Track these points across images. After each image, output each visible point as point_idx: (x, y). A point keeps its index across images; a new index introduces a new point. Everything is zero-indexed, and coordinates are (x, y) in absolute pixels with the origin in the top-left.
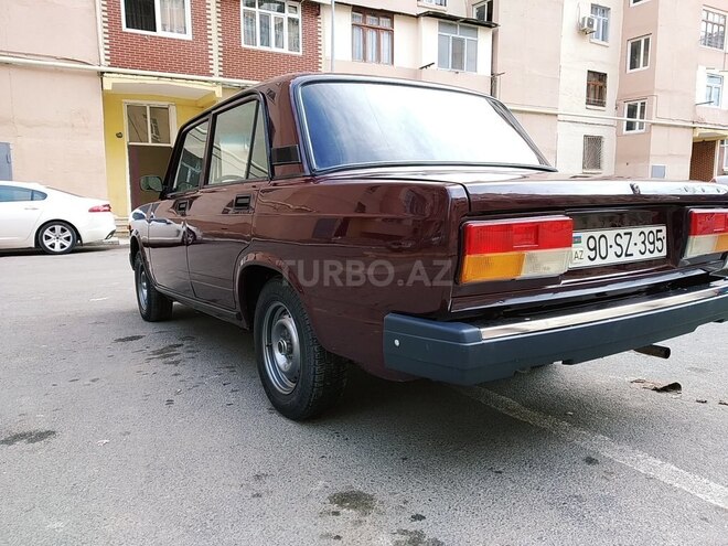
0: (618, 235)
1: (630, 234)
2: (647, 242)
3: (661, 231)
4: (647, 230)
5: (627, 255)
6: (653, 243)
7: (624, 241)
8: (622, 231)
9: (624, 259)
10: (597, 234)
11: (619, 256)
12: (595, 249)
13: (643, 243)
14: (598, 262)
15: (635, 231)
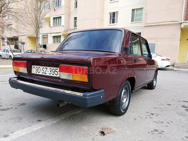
0: (43, 68)
1: (47, 68)
2: (52, 71)
3: (57, 69)
4: (52, 68)
6: (54, 72)
7: (45, 70)
8: (44, 67)
9: (44, 74)
10: (38, 67)
11: (43, 73)
12: (37, 70)
13: (51, 71)
14: (38, 73)
15: (48, 68)
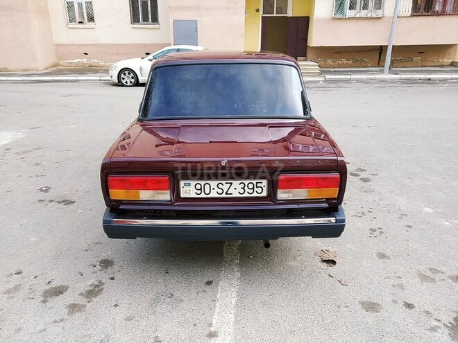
0: (220, 183)
1: (231, 183)
2: (246, 188)
3: (261, 183)
4: (246, 182)
5: (226, 194)
6: (253, 189)
7: (225, 187)
8: (223, 182)
9: (224, 196)
10: (203, 183)
11: (221, 193)
12: (201, 189)
13: (243, 188)
14: (203, 195)
15: (236, 182)
